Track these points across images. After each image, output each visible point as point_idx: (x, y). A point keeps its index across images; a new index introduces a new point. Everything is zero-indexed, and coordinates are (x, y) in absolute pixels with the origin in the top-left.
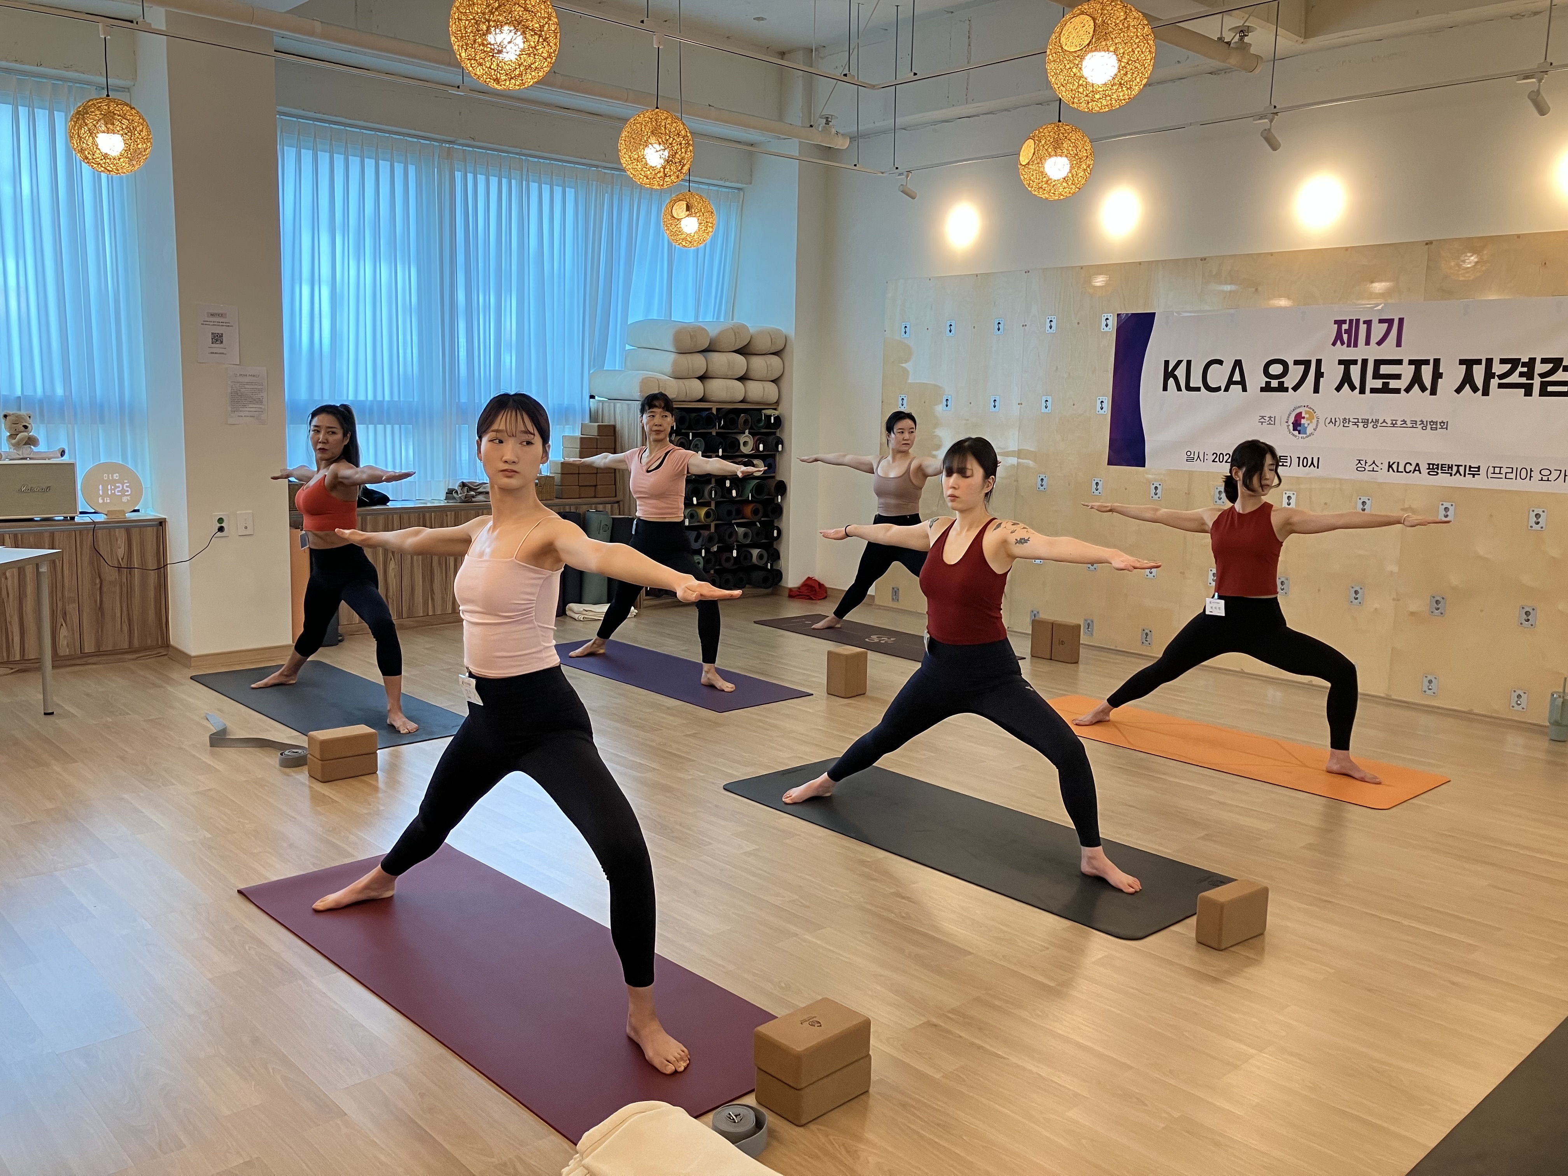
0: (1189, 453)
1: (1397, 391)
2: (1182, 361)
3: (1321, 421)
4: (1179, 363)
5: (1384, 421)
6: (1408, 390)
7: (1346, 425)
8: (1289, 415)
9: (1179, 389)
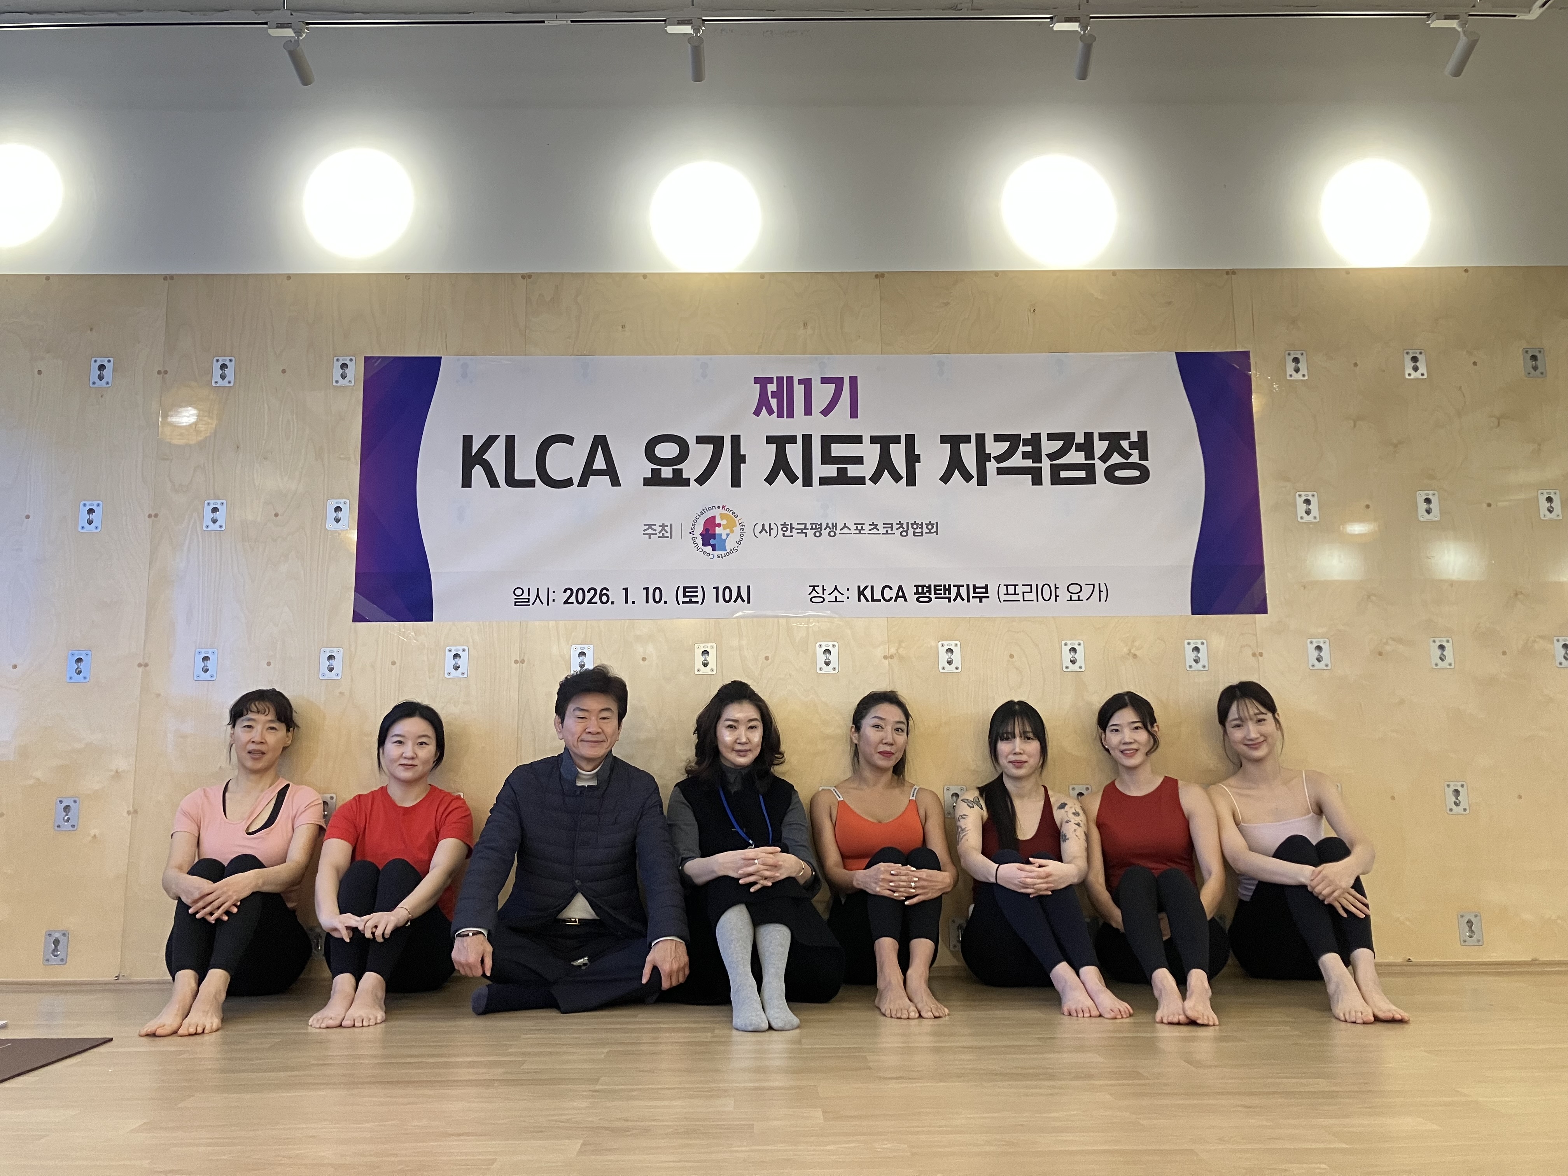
0: (518, 592)
1: (860, 481)
2: (496, 437)
3: (748, 529)
4: (491, 440)
5: (845, 526)
6: (875, 478)
7: (787, 534)
8: (695, 521)
9: (494, 483)
